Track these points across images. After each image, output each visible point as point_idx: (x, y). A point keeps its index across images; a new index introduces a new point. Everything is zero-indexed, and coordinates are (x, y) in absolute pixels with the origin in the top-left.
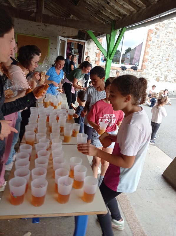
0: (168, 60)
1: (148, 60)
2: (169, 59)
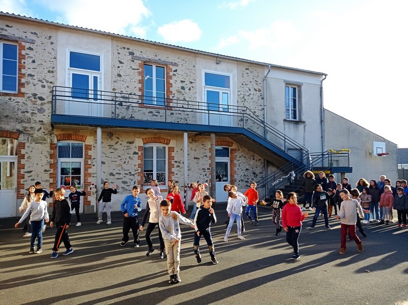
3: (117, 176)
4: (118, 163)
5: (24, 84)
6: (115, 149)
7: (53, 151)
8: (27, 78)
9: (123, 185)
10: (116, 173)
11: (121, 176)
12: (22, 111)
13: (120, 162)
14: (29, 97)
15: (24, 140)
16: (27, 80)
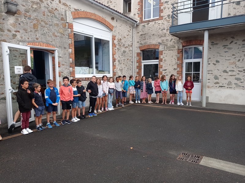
3: (230, 73)
4: (232, 61)
5: (163, 10)
6: (230, 49)
7: (179, 55)
8: (164, 5)
9: (236, 81)
10: (230, 71)
11: (234, 73)
12: (161, 29)
13: (234, 60)
14: (165, 19)
15: (162, 49)
16: (164, 7)
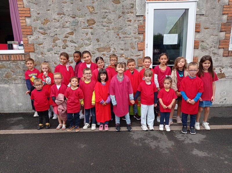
0: (90, 22)
1: (35, 28)
2: (93, 20)
